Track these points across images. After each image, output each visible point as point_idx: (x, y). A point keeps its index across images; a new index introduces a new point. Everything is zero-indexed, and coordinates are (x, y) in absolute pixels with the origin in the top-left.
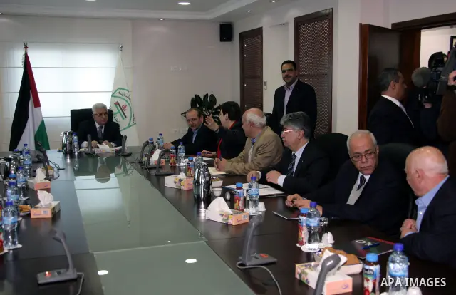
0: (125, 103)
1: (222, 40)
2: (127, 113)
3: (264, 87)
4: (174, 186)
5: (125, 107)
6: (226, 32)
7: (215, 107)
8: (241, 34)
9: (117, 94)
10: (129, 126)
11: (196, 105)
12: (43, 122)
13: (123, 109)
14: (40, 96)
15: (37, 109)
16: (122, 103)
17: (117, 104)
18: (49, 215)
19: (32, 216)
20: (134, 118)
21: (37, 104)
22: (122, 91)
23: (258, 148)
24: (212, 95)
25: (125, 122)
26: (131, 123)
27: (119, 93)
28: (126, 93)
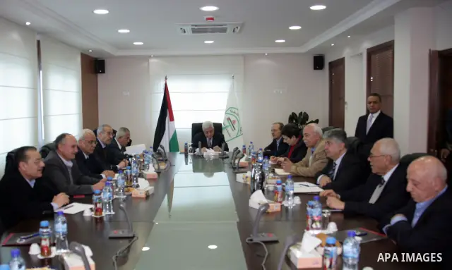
0: (235, 119)
1: (315, 68)
2: (236, 126)
3: (346, 106)
4: (242, 181)
5: (234, 121)
6: (318, 62)
8: (330, 63)
9: (229, 112)
10: (236, 136)
11: (292, 121)
12: (175, 132)
13: (233, 123)
14: (174, 113)
15: (172, 122)
16: (233, 118)
17: (229, 119)
18: (143, 195)
19: (133, 196)
20: (241, 130)
21: (172, 119)
22: (234, 110)
23: (315, 155)
24: (305, 113)
25: (233, 134)
26: (239, 134)
27: (230, 110)
28: (236, 111)
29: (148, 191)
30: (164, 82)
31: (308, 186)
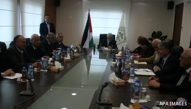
1: (168, 9)
2: (123, 37)
4: (113, 66)
5: (123, 34)
7: (161, 36)
8: (176, 6)
10: (123, 42)
12: (92, 38)
13: (122, 35)
15: (91, 33)
16: (122, 33)
17: (120, 33)
20: (126, 39)
22: (122, 28)
24: (160, 32)
25: (122, 40)
26: (125, 41)
27: (121, 29)
28: (124, 29)
29: (59, 69)
30: (88, 12)
31: (147, 71)
